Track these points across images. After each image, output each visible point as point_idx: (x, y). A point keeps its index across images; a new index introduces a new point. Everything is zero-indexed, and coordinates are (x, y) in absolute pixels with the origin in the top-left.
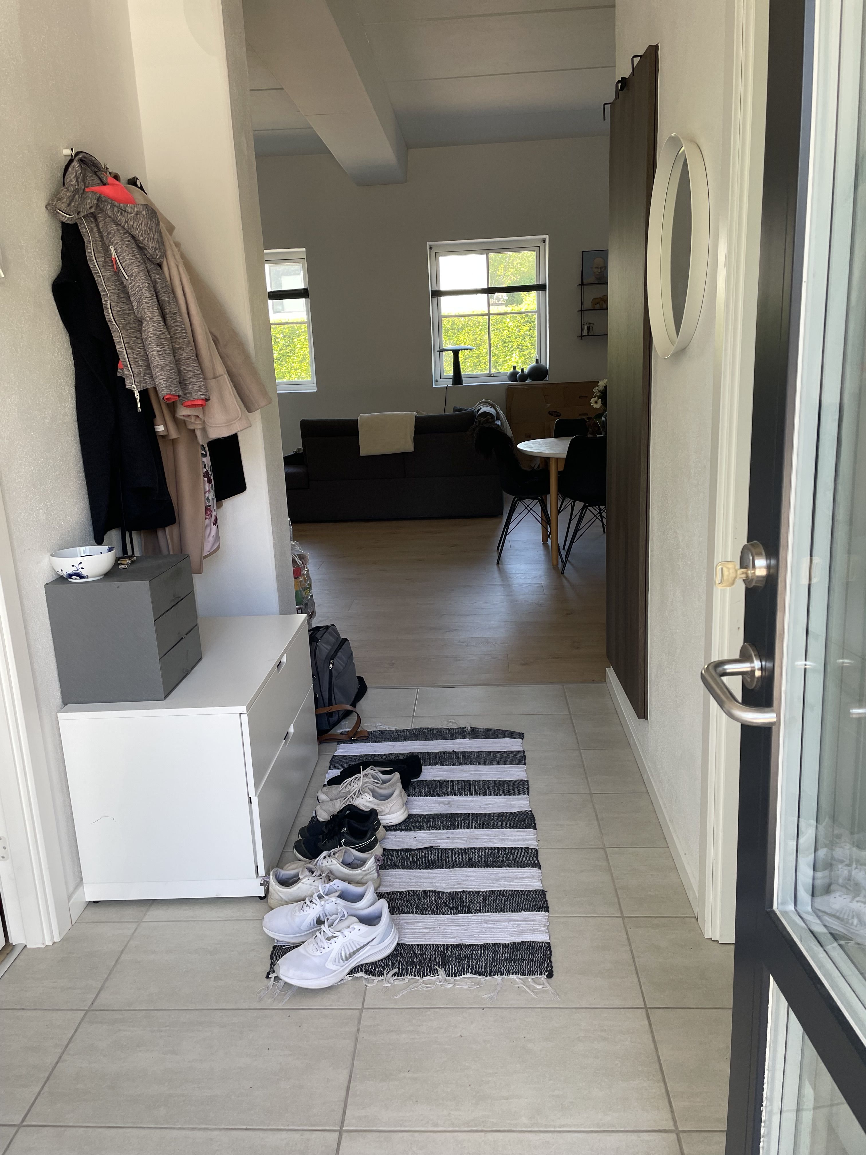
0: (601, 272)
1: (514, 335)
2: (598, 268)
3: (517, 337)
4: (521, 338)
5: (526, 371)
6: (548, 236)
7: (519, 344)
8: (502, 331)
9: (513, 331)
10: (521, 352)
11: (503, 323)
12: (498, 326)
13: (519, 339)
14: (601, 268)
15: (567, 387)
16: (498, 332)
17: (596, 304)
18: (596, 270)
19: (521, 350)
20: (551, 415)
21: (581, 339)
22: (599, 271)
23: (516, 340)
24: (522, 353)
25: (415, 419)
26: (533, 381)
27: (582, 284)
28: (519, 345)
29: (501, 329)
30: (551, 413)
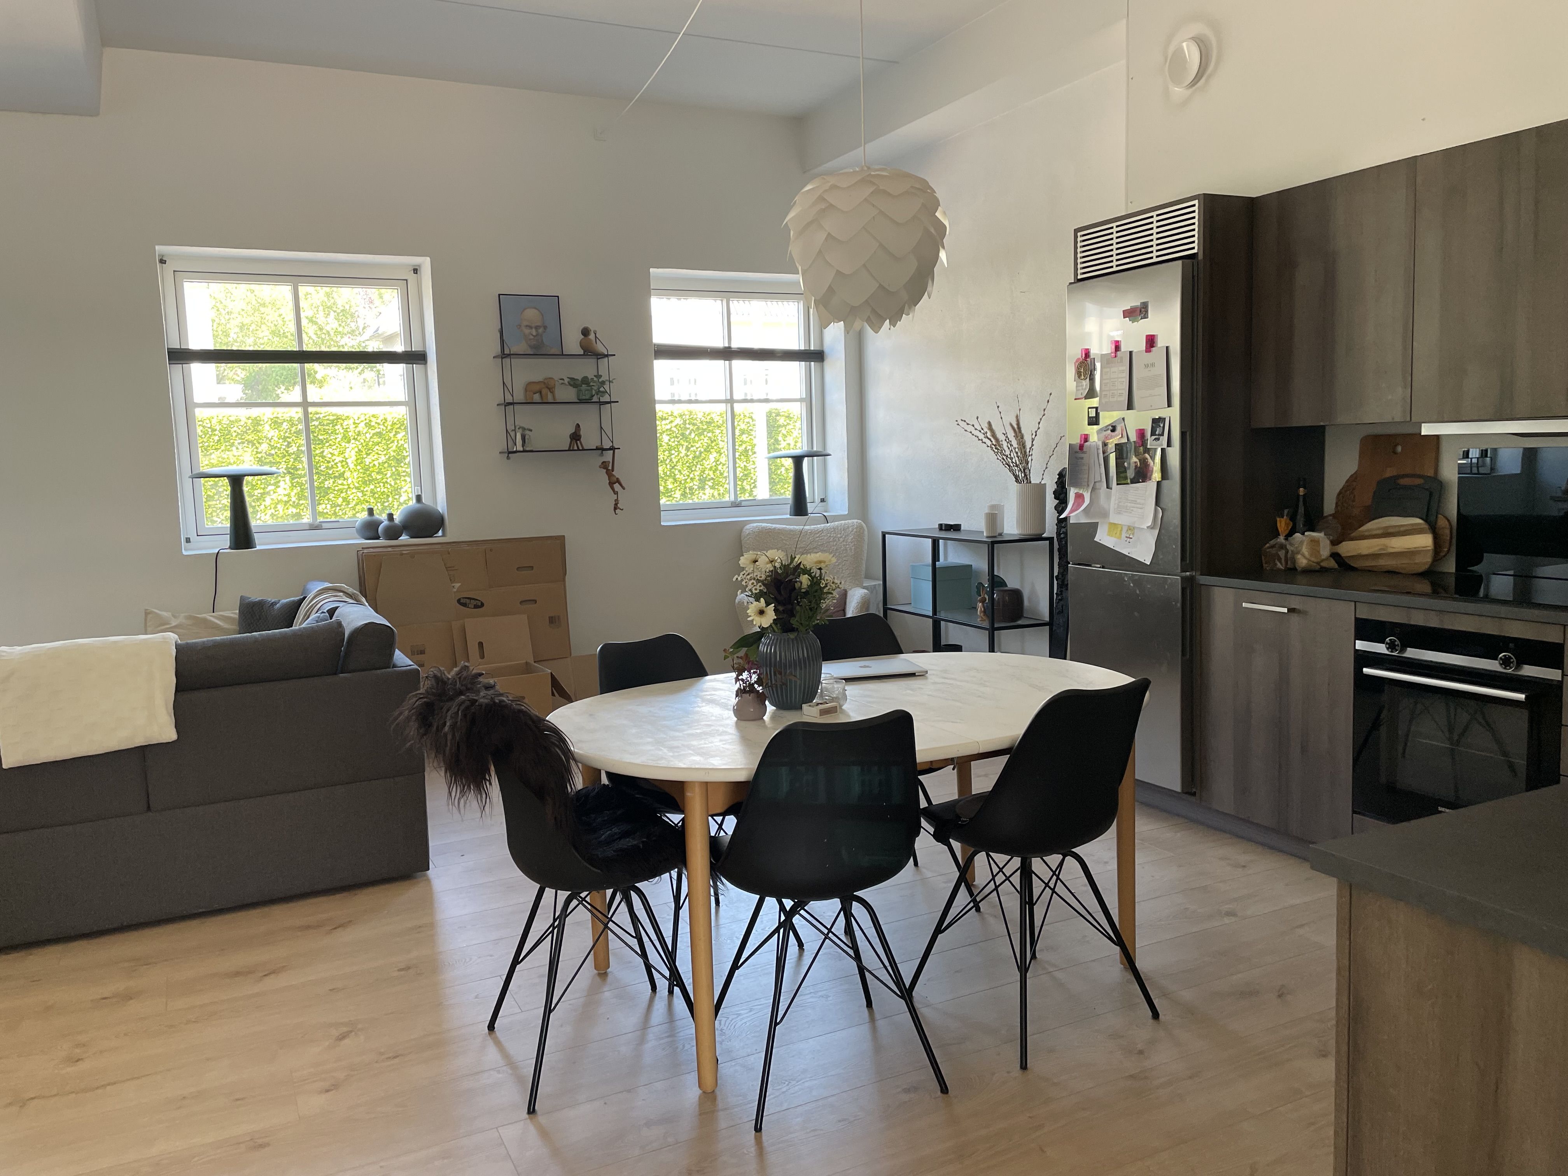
0: (537, 335)
1: (279, 452)
2: (531, 327)
3: (285, 456)
4: (293, 456)
5: (397, 518)
6: (427, 260)
7: (289, 466)
8: (257, 445)
9: (279, 446)
10: (293, 479)
11: (259, 431)
12: (250, 437)
13: (289, 458)
14: (537, 328)
15: (491, 550)
16: (250, 446)
17: (534, 394)
18: (527, 331)
19: (293, 476)
20: (464, 605)
21: (508, 458)
22: (534, 334)
23: (284, 460)
24: (296, 480)
25: (174, 654)
26: (412, 537)
27: (504, 355)
28: (290, 468)
29: (255, 442)
30: (462, 601)
